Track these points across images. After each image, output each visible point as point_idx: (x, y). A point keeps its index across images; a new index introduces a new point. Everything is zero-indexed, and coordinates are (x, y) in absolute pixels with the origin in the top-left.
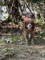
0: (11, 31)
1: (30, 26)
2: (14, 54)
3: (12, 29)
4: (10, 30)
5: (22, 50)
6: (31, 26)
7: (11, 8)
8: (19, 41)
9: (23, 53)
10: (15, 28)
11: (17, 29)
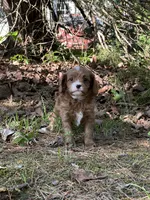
0: (19, 90)
1: (78, 87)
2: (26, 188)
3: (21, 85)
4: (15, 90)
5: (53, 168)
6: (81, 88)
7: (15, 7)
8: (44, 129)
9: (57, 181)
10: (31, 81)
11: (38, 84)
